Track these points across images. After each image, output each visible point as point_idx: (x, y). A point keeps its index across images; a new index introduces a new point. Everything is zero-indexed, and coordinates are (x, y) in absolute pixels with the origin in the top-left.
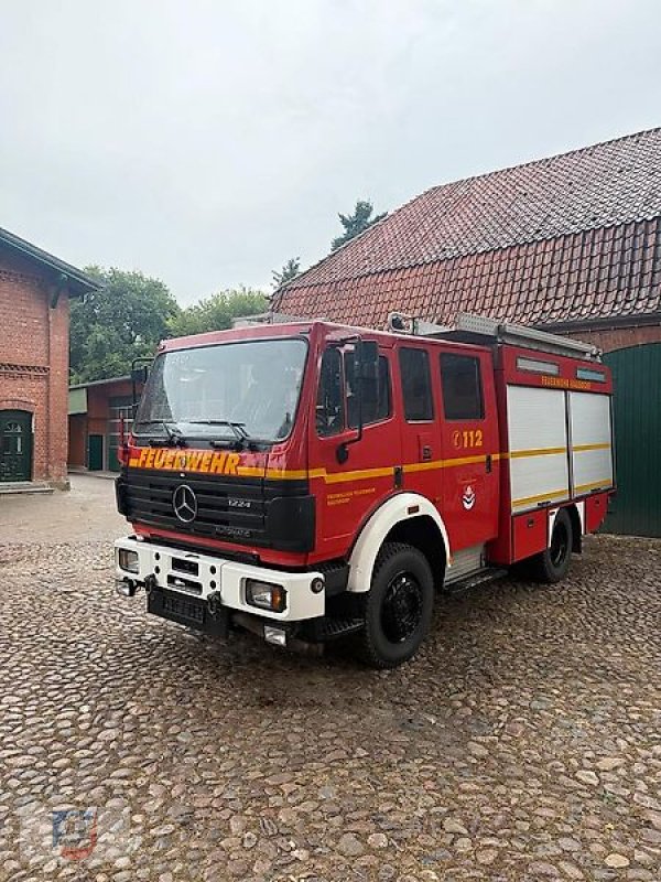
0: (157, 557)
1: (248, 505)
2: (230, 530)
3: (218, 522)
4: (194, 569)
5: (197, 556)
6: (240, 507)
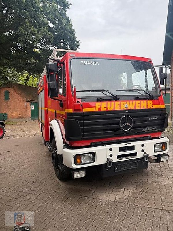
0: (111, 149)
5: (131, 143)
6: (154, 120)
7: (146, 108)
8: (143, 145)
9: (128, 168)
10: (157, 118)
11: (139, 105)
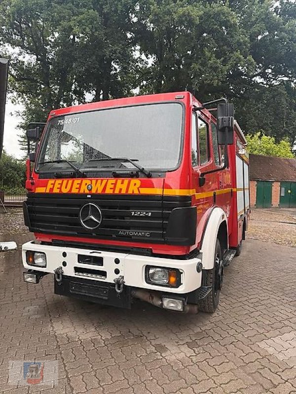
0: (64, 254)
1: (150, 214)
2: (132, 233)
3: (122, 228)
4: (99, 261)
5: (100, 253)
6: (141, 216)
7: (123, 192)
8: (117, 261)
9: (90, 294)
10: (150, 213)
11: (112, 186)
